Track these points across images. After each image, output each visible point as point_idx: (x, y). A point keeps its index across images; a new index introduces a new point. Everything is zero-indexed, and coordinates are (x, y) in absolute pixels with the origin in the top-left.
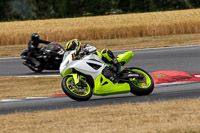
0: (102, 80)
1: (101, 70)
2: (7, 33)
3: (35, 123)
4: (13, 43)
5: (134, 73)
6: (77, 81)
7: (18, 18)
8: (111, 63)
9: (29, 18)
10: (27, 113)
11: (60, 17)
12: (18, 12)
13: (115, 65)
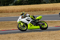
0: (30, 25)
1: (30, 22)
2: (42, 7)
3: (50, 35)
4: (43, 10)
5: (41, 23)
6: (22, 25)
7: (45, 3)
8: (34, 19)
9: (48, 3)
10: (47, 32)
11: (58, 3)
12: (45, 1)
13: (35, 20)
